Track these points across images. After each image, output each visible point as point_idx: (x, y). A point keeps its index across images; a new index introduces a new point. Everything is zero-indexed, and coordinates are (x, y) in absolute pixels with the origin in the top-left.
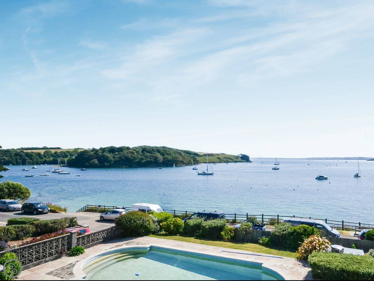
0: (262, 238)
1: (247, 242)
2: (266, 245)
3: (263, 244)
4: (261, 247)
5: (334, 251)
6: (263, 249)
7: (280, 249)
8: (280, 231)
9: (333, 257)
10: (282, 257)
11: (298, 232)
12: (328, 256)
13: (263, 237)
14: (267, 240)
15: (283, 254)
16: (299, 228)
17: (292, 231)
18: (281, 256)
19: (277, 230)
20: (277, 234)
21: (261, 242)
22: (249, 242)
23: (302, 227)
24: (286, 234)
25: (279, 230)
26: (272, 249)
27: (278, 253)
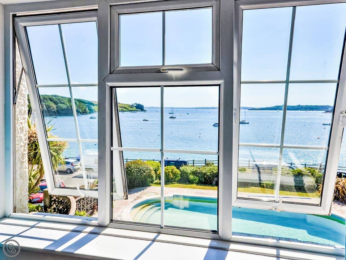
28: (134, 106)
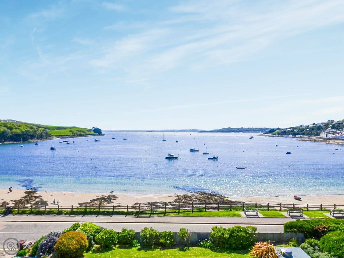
28: (92, 130)
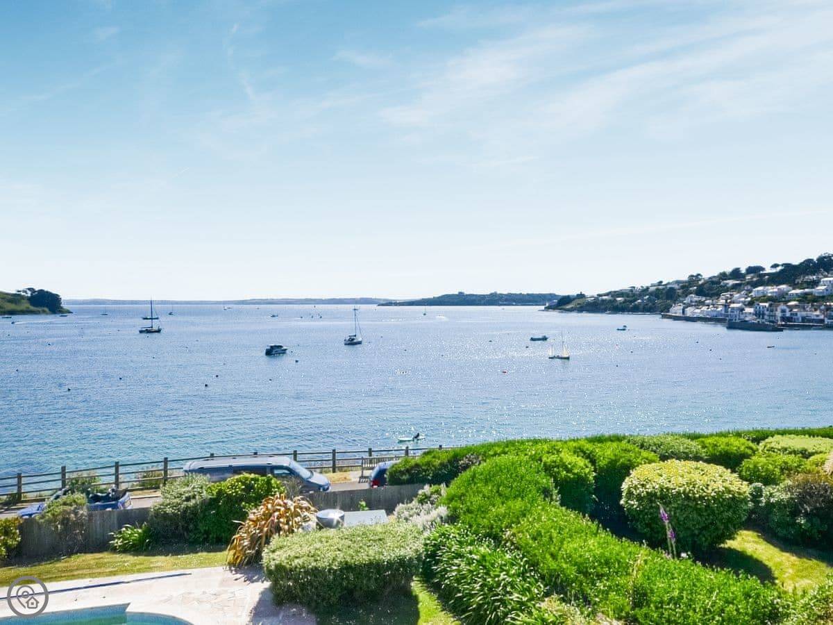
0: (120, 533)
1: (70, 553)
2: (136, 548)
3: (125, 550)
4: (118, 557)
5: (324, 524)
6: (124, 562)
7: (177, 552)
8: (178, 500)
9: (323, 540)
10: (187, 571)
11: (229, 496)
12: (310, 540)
13: (124, 529)
14: (139, 534)
15: (190, 563)
16: (232, 485)
17: (213, 495)
18: (182, 568)
19: (168, 501)
20: (169, 510)
21: (118, 543)
22: (76, 553)
23: (238, 481)
24: (195, 506)
25: (175, 501)
26: (154, 555)
27: (175, 564)
28: (22, 298)
